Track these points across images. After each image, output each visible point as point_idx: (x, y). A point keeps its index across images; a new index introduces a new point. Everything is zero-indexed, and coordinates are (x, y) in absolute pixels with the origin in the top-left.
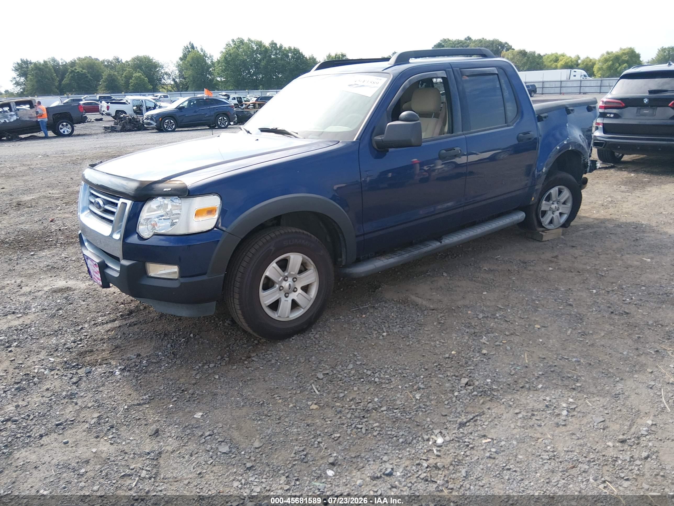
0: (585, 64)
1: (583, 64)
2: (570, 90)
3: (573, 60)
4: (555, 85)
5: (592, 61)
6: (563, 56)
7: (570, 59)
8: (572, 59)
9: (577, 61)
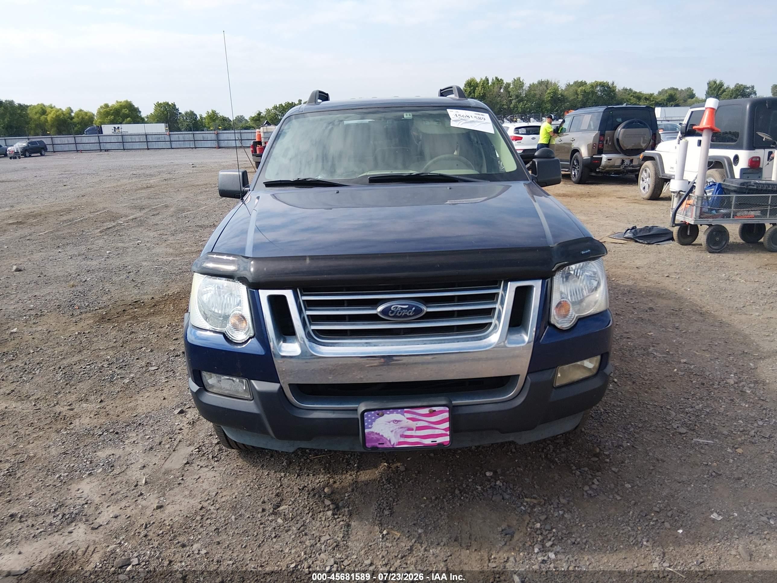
0: (80, 117)
1: (78, 117)
2: (88, 147)
3: (64, 113)
4: (68, 141)
5: (88, 114)
6: (52, 108)
7: (60, 112)
8: (63, 111)
9: (70, 114)
